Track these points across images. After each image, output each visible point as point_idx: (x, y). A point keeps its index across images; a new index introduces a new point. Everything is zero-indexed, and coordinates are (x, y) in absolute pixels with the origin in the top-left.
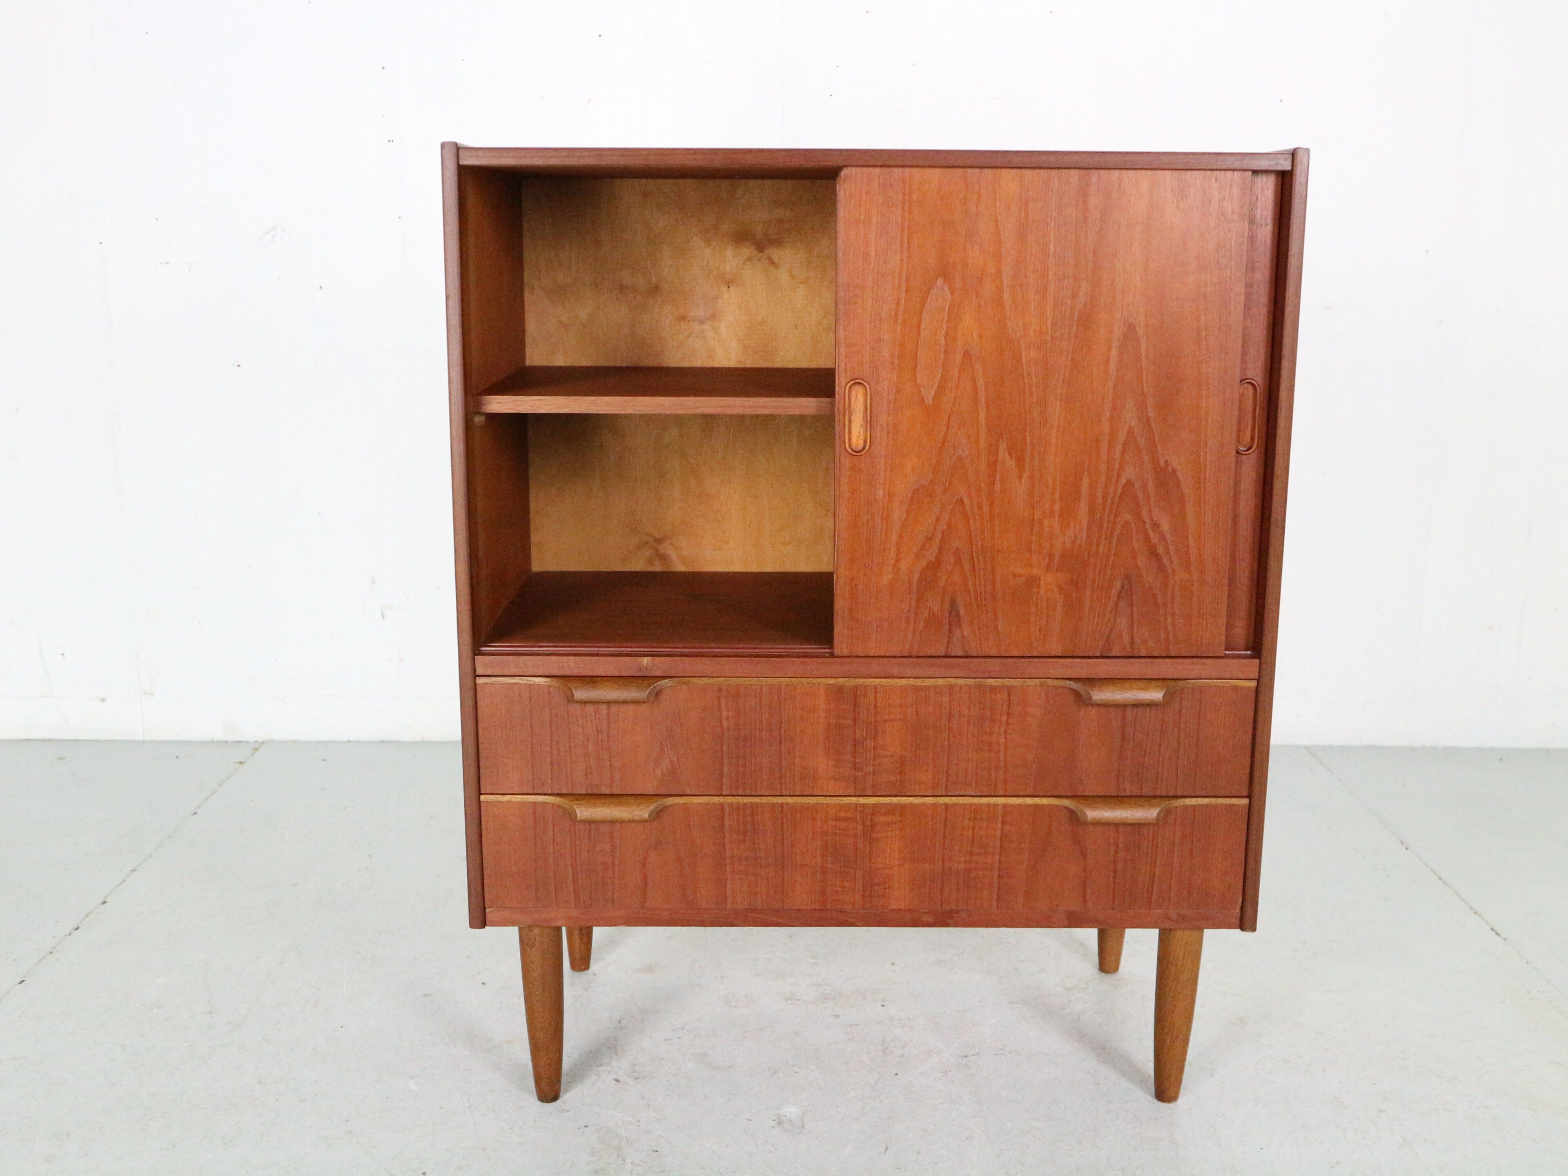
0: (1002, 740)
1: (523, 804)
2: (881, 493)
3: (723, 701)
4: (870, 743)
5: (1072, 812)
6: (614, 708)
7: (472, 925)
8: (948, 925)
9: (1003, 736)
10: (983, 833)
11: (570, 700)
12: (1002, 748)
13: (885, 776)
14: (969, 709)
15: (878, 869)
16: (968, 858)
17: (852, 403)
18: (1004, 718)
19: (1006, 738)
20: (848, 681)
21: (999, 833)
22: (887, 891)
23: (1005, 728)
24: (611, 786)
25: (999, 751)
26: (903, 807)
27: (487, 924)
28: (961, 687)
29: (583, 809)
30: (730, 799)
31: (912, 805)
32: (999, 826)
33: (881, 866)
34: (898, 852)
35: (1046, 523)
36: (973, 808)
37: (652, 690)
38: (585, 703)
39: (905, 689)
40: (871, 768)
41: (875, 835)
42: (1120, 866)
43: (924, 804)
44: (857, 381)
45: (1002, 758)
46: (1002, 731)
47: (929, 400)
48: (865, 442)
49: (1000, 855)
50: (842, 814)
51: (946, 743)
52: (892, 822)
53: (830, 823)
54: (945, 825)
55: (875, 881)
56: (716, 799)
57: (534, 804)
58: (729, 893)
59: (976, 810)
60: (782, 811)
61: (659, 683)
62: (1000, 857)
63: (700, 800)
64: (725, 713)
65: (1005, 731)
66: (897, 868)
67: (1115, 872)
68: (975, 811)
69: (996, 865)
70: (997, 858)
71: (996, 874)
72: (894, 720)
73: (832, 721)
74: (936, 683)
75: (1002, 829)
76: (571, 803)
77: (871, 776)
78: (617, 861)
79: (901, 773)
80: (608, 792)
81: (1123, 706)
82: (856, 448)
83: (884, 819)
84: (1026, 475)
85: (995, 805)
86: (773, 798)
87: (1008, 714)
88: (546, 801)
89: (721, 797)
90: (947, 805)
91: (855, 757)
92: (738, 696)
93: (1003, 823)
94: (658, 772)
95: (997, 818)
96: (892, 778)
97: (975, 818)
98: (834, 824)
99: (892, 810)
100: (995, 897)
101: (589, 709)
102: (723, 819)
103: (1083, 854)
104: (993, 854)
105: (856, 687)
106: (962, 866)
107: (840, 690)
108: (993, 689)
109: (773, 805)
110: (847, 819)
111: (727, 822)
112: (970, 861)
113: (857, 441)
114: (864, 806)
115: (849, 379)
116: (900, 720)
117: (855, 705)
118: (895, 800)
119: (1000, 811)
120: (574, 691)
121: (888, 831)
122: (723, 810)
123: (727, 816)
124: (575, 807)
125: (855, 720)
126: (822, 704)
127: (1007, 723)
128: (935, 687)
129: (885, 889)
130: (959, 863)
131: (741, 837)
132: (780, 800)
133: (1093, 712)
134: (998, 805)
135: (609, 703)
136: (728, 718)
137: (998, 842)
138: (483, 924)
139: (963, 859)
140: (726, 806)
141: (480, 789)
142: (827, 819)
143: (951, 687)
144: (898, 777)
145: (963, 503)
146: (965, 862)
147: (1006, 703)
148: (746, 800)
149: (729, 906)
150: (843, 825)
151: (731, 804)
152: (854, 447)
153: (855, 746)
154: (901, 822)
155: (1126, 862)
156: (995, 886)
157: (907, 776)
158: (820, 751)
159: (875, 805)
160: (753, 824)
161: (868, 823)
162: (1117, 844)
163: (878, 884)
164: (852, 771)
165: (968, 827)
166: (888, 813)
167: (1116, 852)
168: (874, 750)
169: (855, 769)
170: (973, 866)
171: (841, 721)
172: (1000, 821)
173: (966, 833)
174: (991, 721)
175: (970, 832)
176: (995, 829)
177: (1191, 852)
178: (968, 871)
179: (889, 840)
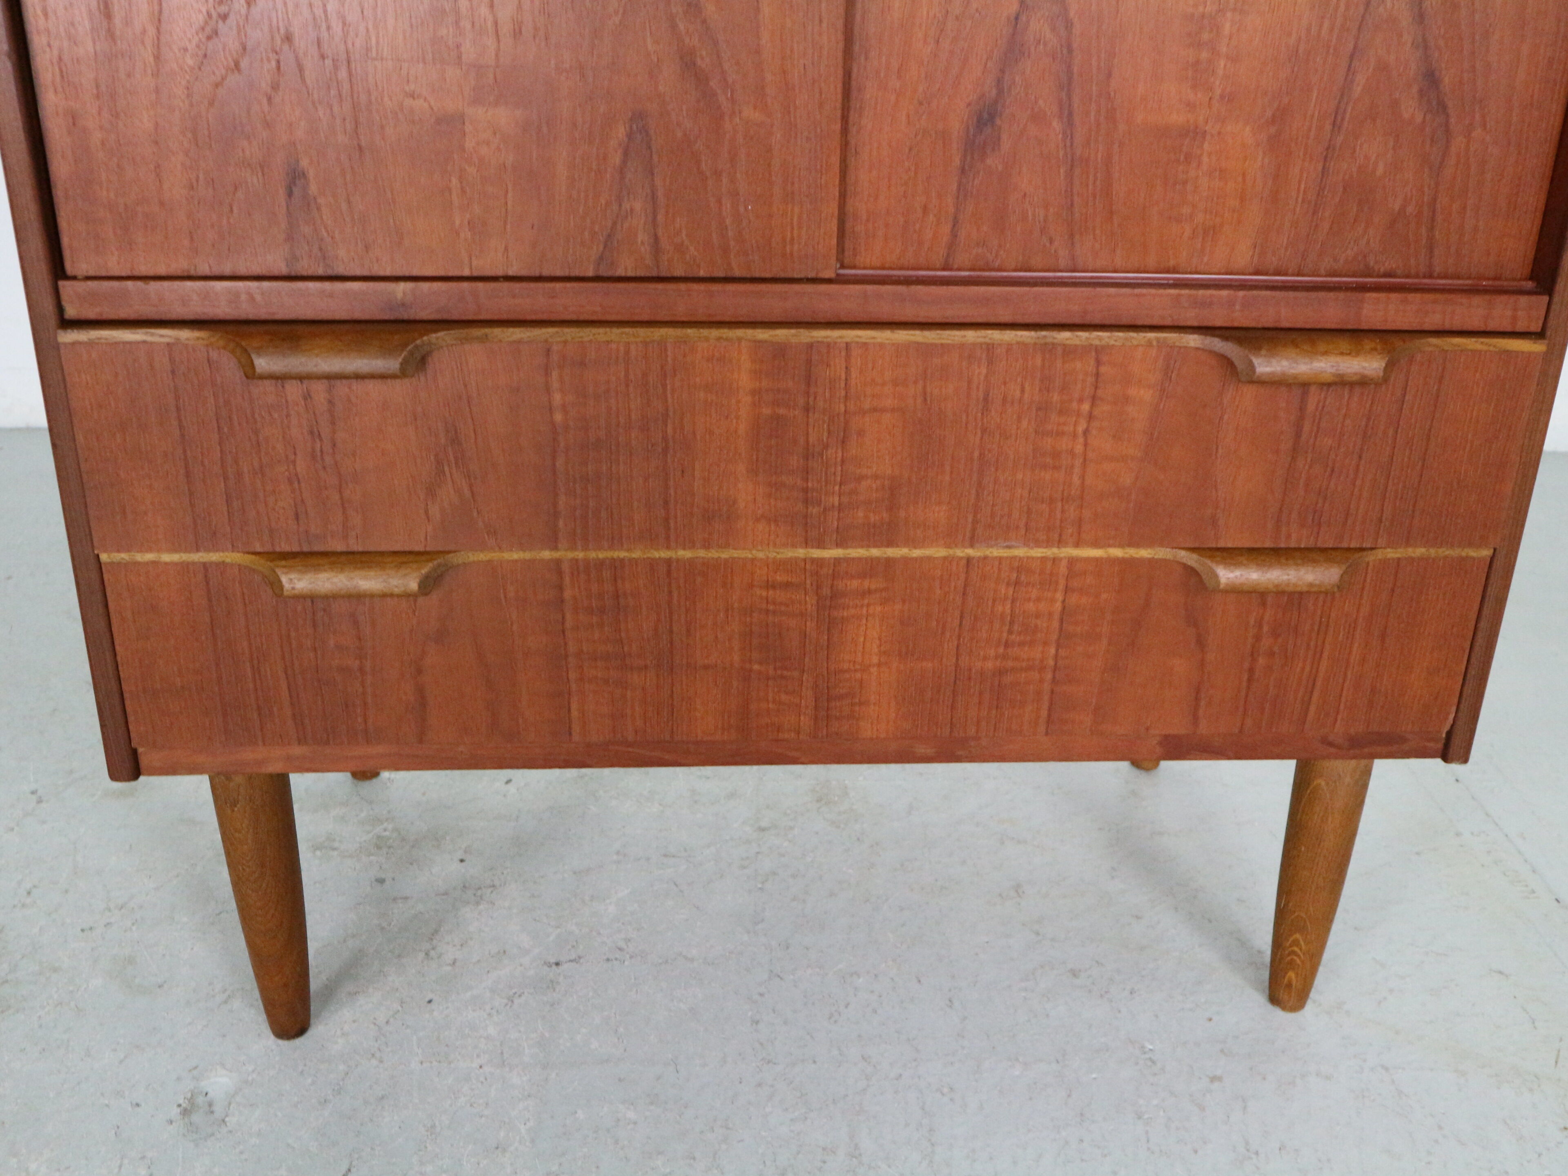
0: (1079, 448)
1: (185, 567)
3: (555, 374)
4: (834, 453)
5: (1190, 571)
6: (341, 388)
7: (114, 776)
8: (958, 759)
9: (1081, 440)
10: (1031, 607)
11: (251, 374)
12: (1078, 462)
13: (861, 514)
14: (1023, 391)
15: (842, 671)
16: (1001, 650)
18: (1086, 407)
19: (1086, 445)
20: (793, 335)
21: (1058, 606)
22: (857, 708)
23: (1085, 426)
24: (346, 537)
25: (1072, 467)
26: (889, 563)
27: (142, 771)
28: (1009, 347)
29: (293, 576)
30: (572, 554)
31: (906, 560)
32: (1059, 596)
33: (846, 666)
34: (878, 642)
36: (1016, 564)
37: (411, 353)
38: (280, 378)
39: (900, 349)
40: (836, 499)
41: (837, 614)
42: (1261, 661)
43: (929, 559)
46: (1080, 429)
49: (1058, 646)
50: (780, 578)
51: (976, 454)
52: (870, 592)
53: (758, 592)
54: (964, 595)
55: (837, 691)
56: (546, 555)
57: (203, 566)
58: (575, 713)
59: (1021, 567)
60: (669, 573)
61: (425, 338)
62: (1057, 650)
64: (557, 398)
65: (1086, 432)
66: (874, 670)
67: (1251, 670)
68: (1019, 570)
69: (1051, 662)
70: (1053, 651)
71: (1049, 676)
72: (883, 410)
73: (767, 411)
74: (964, 340)
75: (1064, 601)
76: (271, 564)
77: (836, 513)
78: (368, 665)
79: (890, 509)
80: (340, 547)
81: (1304, 385)
83: (855, 584)
85: (1056, 560)
86: (652, 551)
87: (1094, 398)
88: (228, 560)
89: (556, 550)
90: (969, 560)
91: (807, 480)
92: (582, 364)
93: (1067, 590)
94: (435, 511)
95: (1057, 583)
96: (873, 515)
97: (1017, 583)
98: (764, 594)
99: (870, 568)
100: (1044, 713)
101: (293, 390)
102: (561, 588)
103: (1201, 642)
104: (1045, 644)
105: (810, 346)
106: (989, 665)
107: (780, 351)
108: (1069, 352)
109: (652, 564)
110: (787, 585)
111: (568, 594)
112: (1005, 657)
114: (819, 563)
116: (893, 410)
117: (808, 379)
118: (877, 552)
119: (1063, 569)
120: (254, 356)
121: (862, 606)
122: (560, 573)
123: (567, 580)
124: (279, 571)
125: (807, 409)
126: (744, 379)
127: (1090, 417)
128: (962, 346)
129: (853, 704)
130: (985, 658)
131: (595, 619)
132: (665, 555)
133: (1249, 393)
134: (1061, 559)
135: (330, 377)
136: (564, 408)
137: (1056, 624)
138: (135, 773)
139: (992, 652)
140: (566, 567)
141: (94, 544)
142: (751, 586)
143: (990, 348)
144: (885, 512)
146: (996, 657)
147: (1090, 380)
148: (603, 556)
149: (576, 737)
150: (780, 595)
151: (574, 561)
153: (806, 458)
154: (886, 589)
155: (1271, 654)
156: (1046, 698)
157: (902, 514)
158: (741, 468)
159: (837, 561)
160: (617, 597)
161: (826, 591)
162: (1260, 624)
163: (841, 697)
164: (800, 506)
165: (1006, 599)
166: (863, 576)
167: (1258, 638)
168: (841, 466)
169: (806, 501)
170: (1010, 664)
171: (782, 411)
172: (1061, 587)
173: (1000, 608)
174: (1061, 412)
175: (1008, 606)
176: (1053, 600)
177: (1383, 637)
178: (1001, 672)
179: (864, 621)
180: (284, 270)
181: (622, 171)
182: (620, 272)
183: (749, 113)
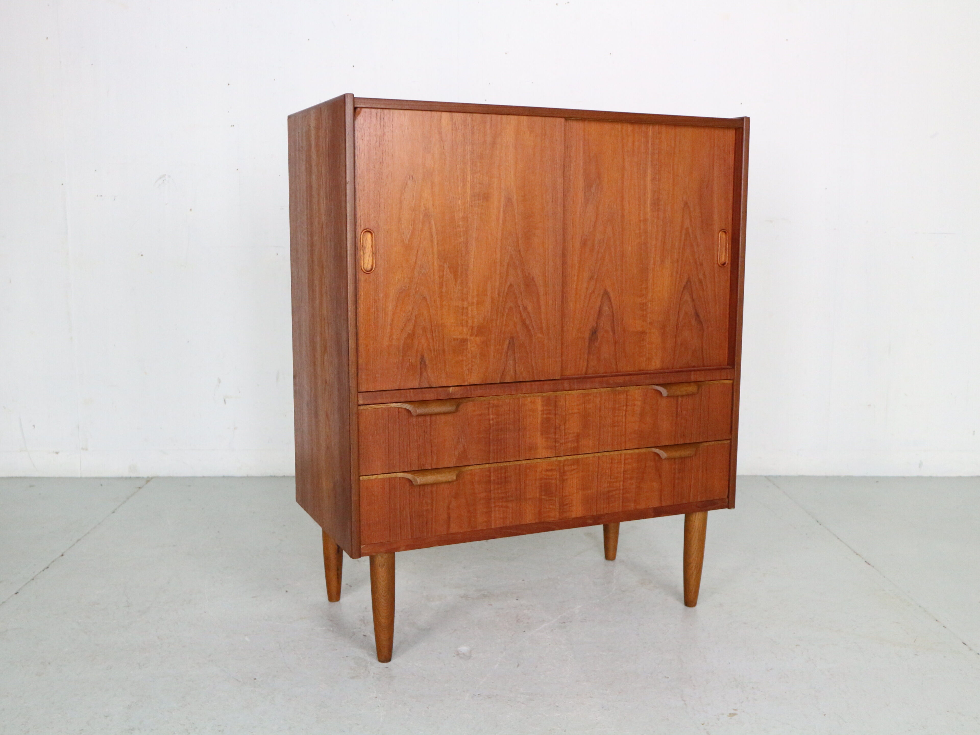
0: (624, 420)
1: (384, 479)
2: (382, 295)
3: (491, 410)
4: (562, 427)
5: (657, 454)
6: (434, 418)
7: (352, 556)
9: (624, 418)
10: (616, 470)
11: (410, 415)
12: (624, 424)
13: (569, 445)
14: (609, 405)
15: (567, 496)
16: (609, 485)
17: (364, 243)
18: (625, 408)
21: (623, 469)
22: (571, 508)
23: (625, 413)
24: (431, 464)
25: (622, 426)
26: (578, 460)
27: (361, 555)
29: (421, 478)
30: (493, 465)
31: (582, 459)
32: (623, 466)
33: (567, 494)
34: (576, 485)
35: (470, 309)
36: (611, 457)
38: (418, 416)
40: (563, 441)
41: (564, 478)
42: (676, 481)
43: (588, 458)
44: (368, 230)
45: (624, 430)
47: (407, 242)
48: (372, 266)
49: (623, 482)
50: (550, 468)
51: (598, 424)
52: (574, 470)
53: (544, 472)
54: (598, 468)
55: (565, 503)
56: (487, 466)
57: (389, 479)
58: (493, 518)
59: (612, 459)
60: (520, 469)
61: (460, 402)
63: (478, 467)
64: (491, 416)
65: (625, 415)
66: (575, 495)
67: (674, 484)
69: (622, 487)
71: (621, 492)
72: (574, 413)
73: (545, 416)
74: (594, 392)
75: (624, 467)
76: (413, 475)
77: (563, 445)
78: (434, 508)
79: (577, 442)
80: (429, 468)
81: (677, 397)
82: (367, 268)
83: (569, 468)
84: (459, 281)
86: (515, 462)
87: (626, 405)
88: (397, 476)
89: (490, 464)
91: (555, 435)
92: (498, 406)
93: (625, 464)
94: (457, 453)
96: (573, 446)
97: (611, 463)
99: (573, 462)
100: (620, 504)
101: (421, 419)
102: (490, 476)
103: (660, 476)
104: (620, 481)
105: (556, 397)
106: (606, 489)
107: (549, 399)
108: (619, 393)
109: (516, 466)
110: (552, 470)
111: (492, 478)
112: (609, 487)
113: (367, 266)
114: (560, 462)
115: (362, 229)
116: (577, 413)
117: (556, 406)
118: (575, 457)
119: (623, 458)
120: (416, 409)
121: (571, 474)
122: (490, 471)
123: (492, 475)
124: (416, 478)
125: (555, 415)
126: (540, 408)
127: (626, 411)
129: (570, 506)
130: (604, 488)
131: (499, 486)
132: (519, 463)
133: (664, 401)
134: (622, 454)
135: (431, 415)
136: (493, 419)
137: (622, 475)
138: (359, 556)
140: (492, 470)
141: (359, 473)
142: (542, 471)
143: (600, 393)
144: (576, 444)
145: (426, 300)
146: (607, 487)
147: (625, 400)
148: (502, 465)
149: (493, 527)
150: (549, 473)
151: (494, 468)
152: (365, 268)
153: (555, 429)
154: (577, 468)
155: (678, 479)
156: (621, 498)
157: (580, 443)
158: (539, 433)
159: (565, 461)
160: (506, 478)
161: (562, 471)
162: (675, 469)
163: (567, 504)
164: (554, 443)
165: (609, 468)
166: (571, 465)
167: (675, 474)
168: (564, 431)
169: (555, 442)
170: (611, 489)
171: (549, 416)
172: (623, 462)
173: (607, 471)
174: (619, 410)
175: (609, 470)
176: (621, 467)
177: (706, 470)
178: (608, 492)
179: (572, 479)
180: (418, 387)
181: (507, 353)
182: (506, 381)
183: (540, 335)
